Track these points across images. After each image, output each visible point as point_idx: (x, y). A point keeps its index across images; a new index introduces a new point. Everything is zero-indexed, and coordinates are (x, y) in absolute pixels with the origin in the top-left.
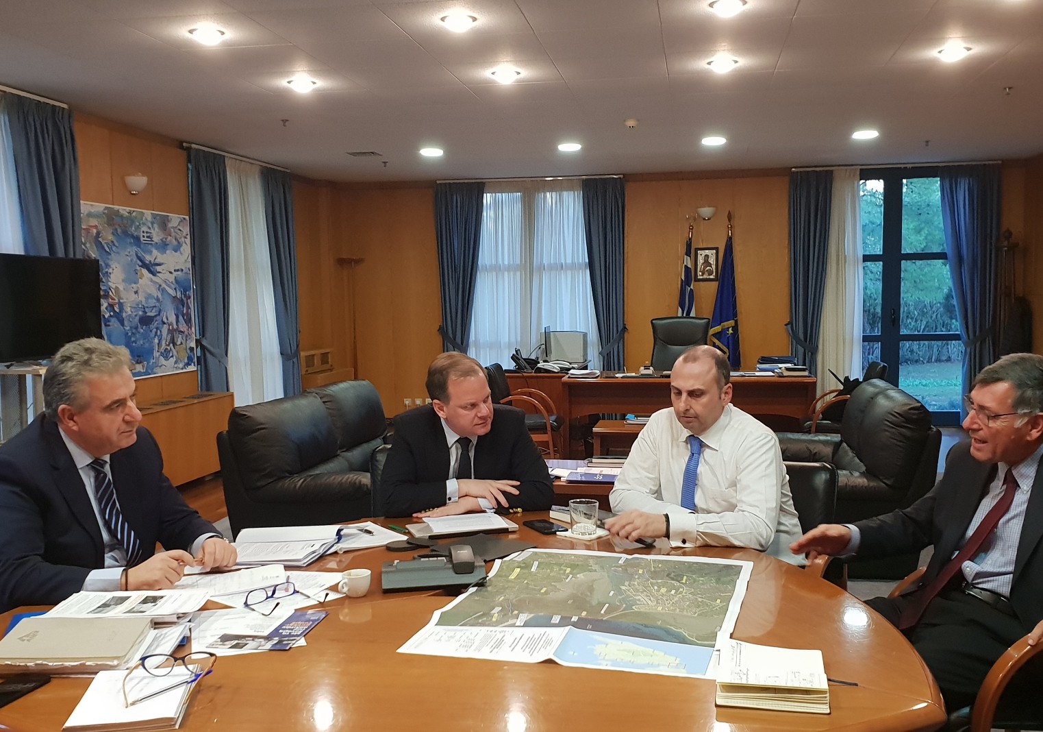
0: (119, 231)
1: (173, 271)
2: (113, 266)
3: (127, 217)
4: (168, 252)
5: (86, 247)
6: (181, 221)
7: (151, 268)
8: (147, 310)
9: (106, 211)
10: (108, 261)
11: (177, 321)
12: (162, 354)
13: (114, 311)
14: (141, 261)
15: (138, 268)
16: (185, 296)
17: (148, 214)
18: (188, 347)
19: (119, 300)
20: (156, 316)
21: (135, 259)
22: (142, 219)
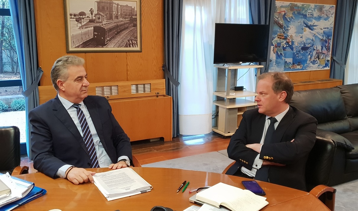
0: (296, 12)
1: (323, 28)
2: (291, 27)
3: (301, 7)
4: (321, 21)
5: (278, 19)
6: (331, 7)
7: (310, 27)
8: (306, 44)
9: (290, 5)
10: (288, 25)
11: (322, 49)
12: (311, 62)
13: (289, 45)
14: (306, 24)
15: (304, 27)
16: (328, 39)
17: (312, 5)
18: (326, 60)
19: (292, 40)
20: (311, 47)
21: (303, 24)
22: (309, 7)
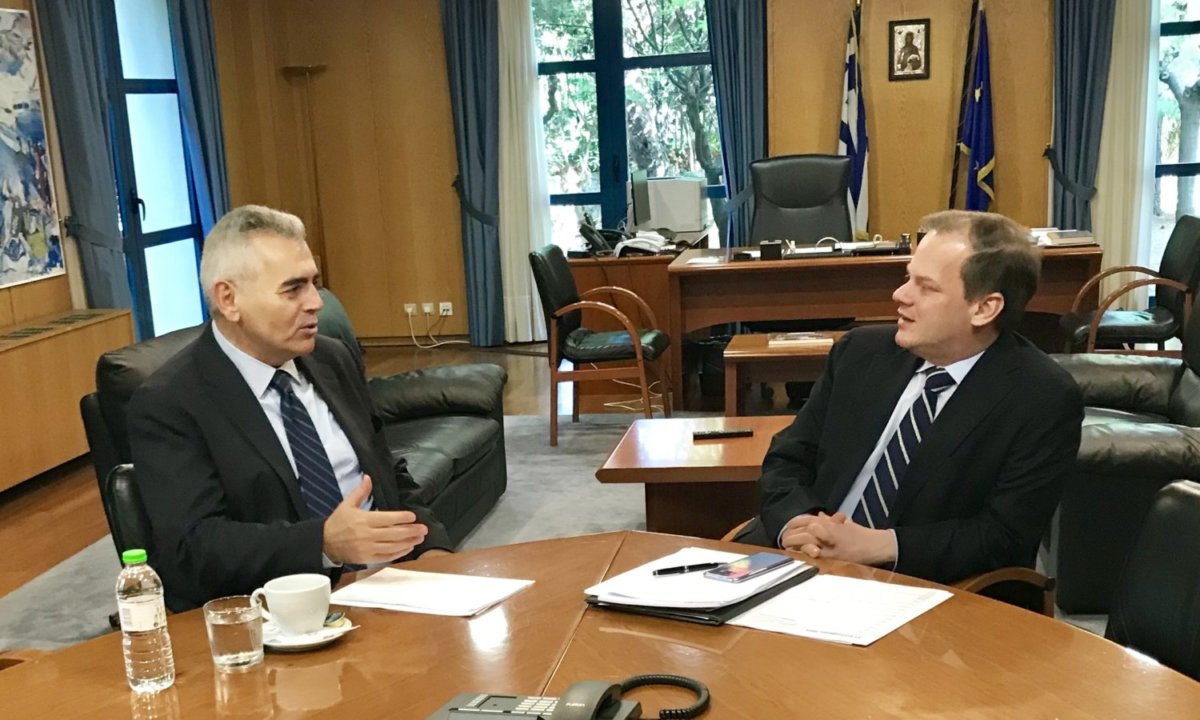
1: (11, 108)
6: (18, 19)
11: (27, 193)
12: (6, 251)
16: (36, 149)
18: (48, 236)
